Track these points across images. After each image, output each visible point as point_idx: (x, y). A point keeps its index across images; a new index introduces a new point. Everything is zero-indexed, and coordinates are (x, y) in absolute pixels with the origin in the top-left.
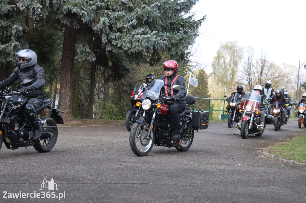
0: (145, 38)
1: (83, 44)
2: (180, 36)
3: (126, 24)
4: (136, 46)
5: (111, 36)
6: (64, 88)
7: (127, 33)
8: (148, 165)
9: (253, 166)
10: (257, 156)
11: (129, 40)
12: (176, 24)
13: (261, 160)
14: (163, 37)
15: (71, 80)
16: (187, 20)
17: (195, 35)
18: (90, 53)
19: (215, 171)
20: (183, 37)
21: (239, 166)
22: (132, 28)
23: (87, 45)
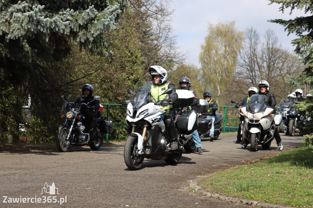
13: (175, 195)
14: (65, 15)
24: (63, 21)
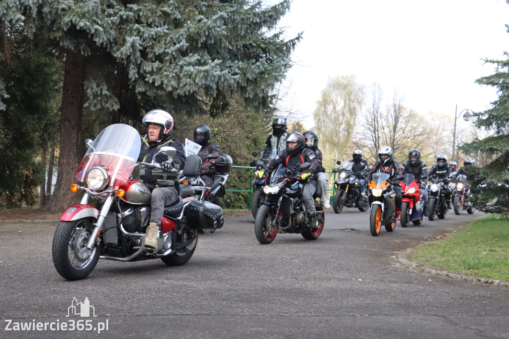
0: (201, 71)
1: (98, 82)
2: (261, 67)
3: (169, 48)
4: (186, 84)
5: (145, 68)
6: (67, 156)
7: (171, 63)
8: (208, 282)
9: (381, 281)
10: (388, 264)
11: (174, 74)
12: (253, 47)
13: (396, 271)
14: (232, 68)
15: (78, 142)
16: (272, 41)
17: (285, 65)
18: (110, 97)
19: (319, 292)
20: (265, 69)
21: (359, 281)
22: (180, 55)
23: (104, 83)
24: (233, 75)
